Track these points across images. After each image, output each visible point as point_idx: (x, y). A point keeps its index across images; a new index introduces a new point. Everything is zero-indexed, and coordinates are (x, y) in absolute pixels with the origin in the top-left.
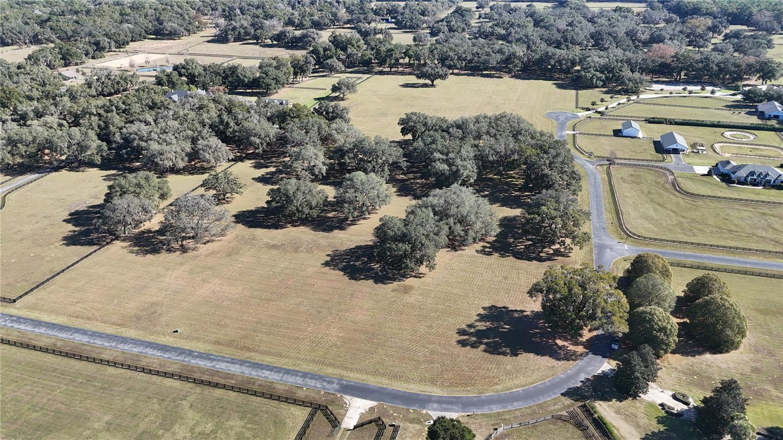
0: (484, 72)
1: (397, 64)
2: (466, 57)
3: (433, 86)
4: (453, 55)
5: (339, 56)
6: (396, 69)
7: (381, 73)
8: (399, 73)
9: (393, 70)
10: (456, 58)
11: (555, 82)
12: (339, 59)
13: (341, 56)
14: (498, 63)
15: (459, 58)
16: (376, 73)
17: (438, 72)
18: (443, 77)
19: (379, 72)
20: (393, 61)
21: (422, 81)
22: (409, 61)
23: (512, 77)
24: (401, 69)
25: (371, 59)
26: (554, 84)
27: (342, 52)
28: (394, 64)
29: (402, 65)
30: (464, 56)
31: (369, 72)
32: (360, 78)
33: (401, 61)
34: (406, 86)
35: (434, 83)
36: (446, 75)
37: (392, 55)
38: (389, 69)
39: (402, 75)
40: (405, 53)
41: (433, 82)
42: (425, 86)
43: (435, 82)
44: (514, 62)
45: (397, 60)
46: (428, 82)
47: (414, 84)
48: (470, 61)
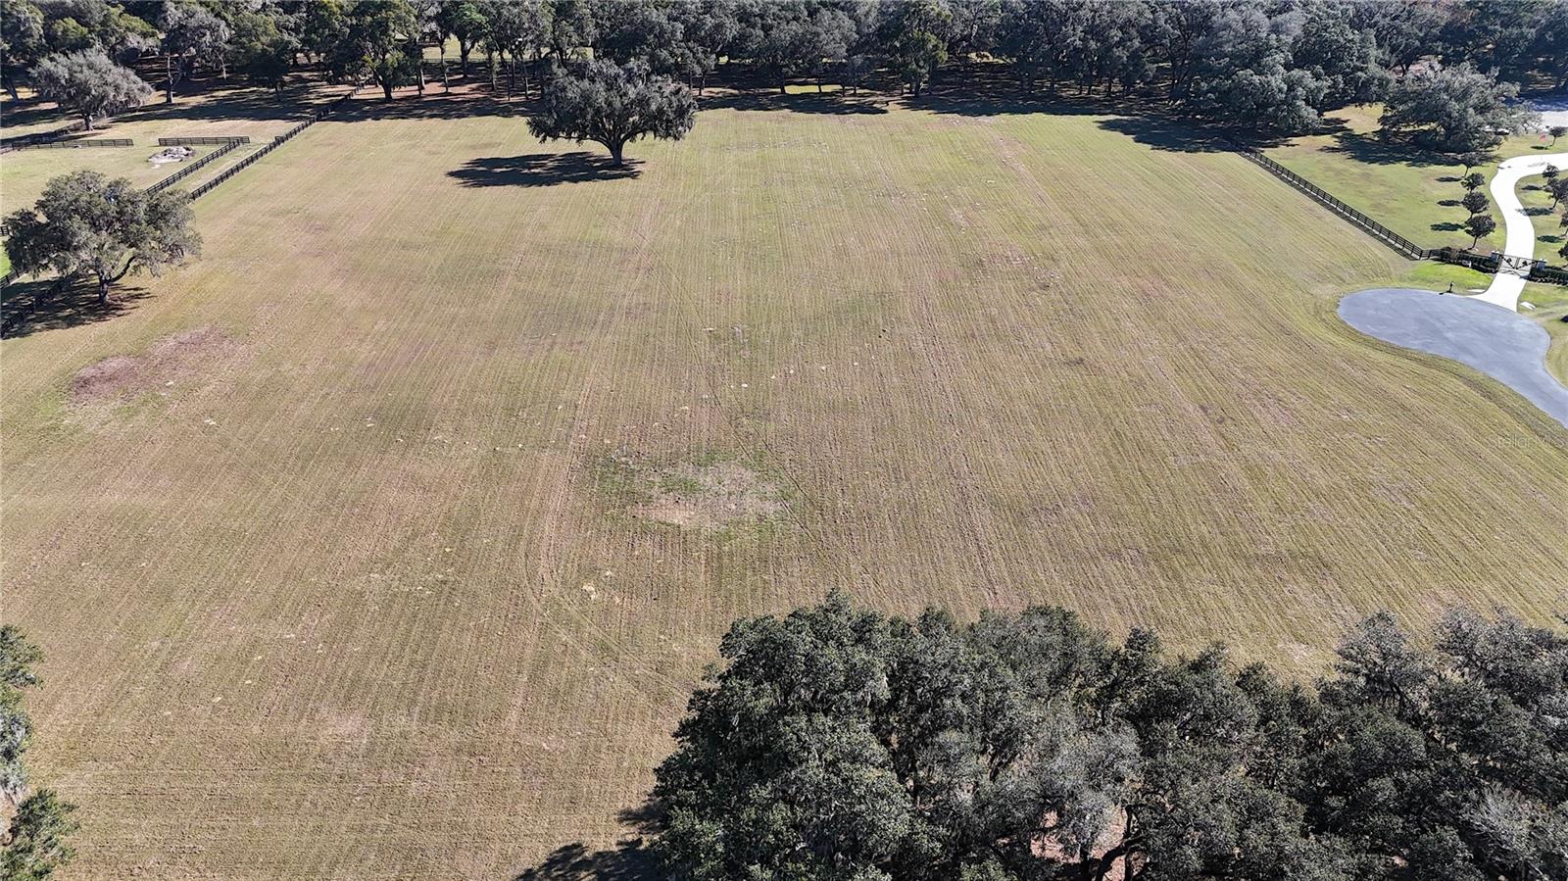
0: (791, 90)
1: (412, 66)
2: (719, 27)
3: (617, 168)
4: (664, 20)
5: (123, 40)
6: (410, 91)
7: (345, 110)
8: (429, 105)
9: (397, 93)
10: (679, 36)
11: (1112, 117)
12: (129, 59)
13: (134, 41)
14: (852, 51)
15: (691, 33)
16: (323, 113)
17: (643, 101)
18: (668, 123)
19: (334, 105)
20: (393, 57)
21: (563, 146)
22: (465, 53)
23: (915, 103)
24: (433, 89)
25: (282, 47)
26: (1108, 126)
27: (137, 23)
28: (401, 68)
29: (436, 71)
30: (709, 21)
31: (288, 106)
32: (233, 143)
33: (431, 54)
34: (483, 173)
35: (624, 155)
36: (682, 112)
37: (383, 27)
38: (378, 92)
39: (446, 116)
40: (437, 18)
41: (616, 148)
42: (577, 169)
43: (630, 150)
44: (925, 41)
45: (412, 49)
46: (597, 149)
47: (524, 161)
48: (734, 48)
